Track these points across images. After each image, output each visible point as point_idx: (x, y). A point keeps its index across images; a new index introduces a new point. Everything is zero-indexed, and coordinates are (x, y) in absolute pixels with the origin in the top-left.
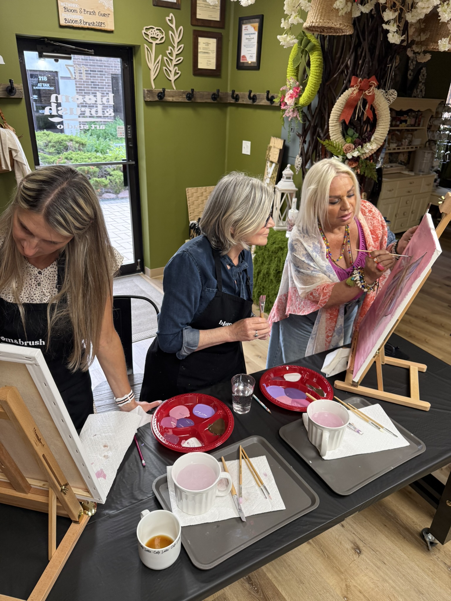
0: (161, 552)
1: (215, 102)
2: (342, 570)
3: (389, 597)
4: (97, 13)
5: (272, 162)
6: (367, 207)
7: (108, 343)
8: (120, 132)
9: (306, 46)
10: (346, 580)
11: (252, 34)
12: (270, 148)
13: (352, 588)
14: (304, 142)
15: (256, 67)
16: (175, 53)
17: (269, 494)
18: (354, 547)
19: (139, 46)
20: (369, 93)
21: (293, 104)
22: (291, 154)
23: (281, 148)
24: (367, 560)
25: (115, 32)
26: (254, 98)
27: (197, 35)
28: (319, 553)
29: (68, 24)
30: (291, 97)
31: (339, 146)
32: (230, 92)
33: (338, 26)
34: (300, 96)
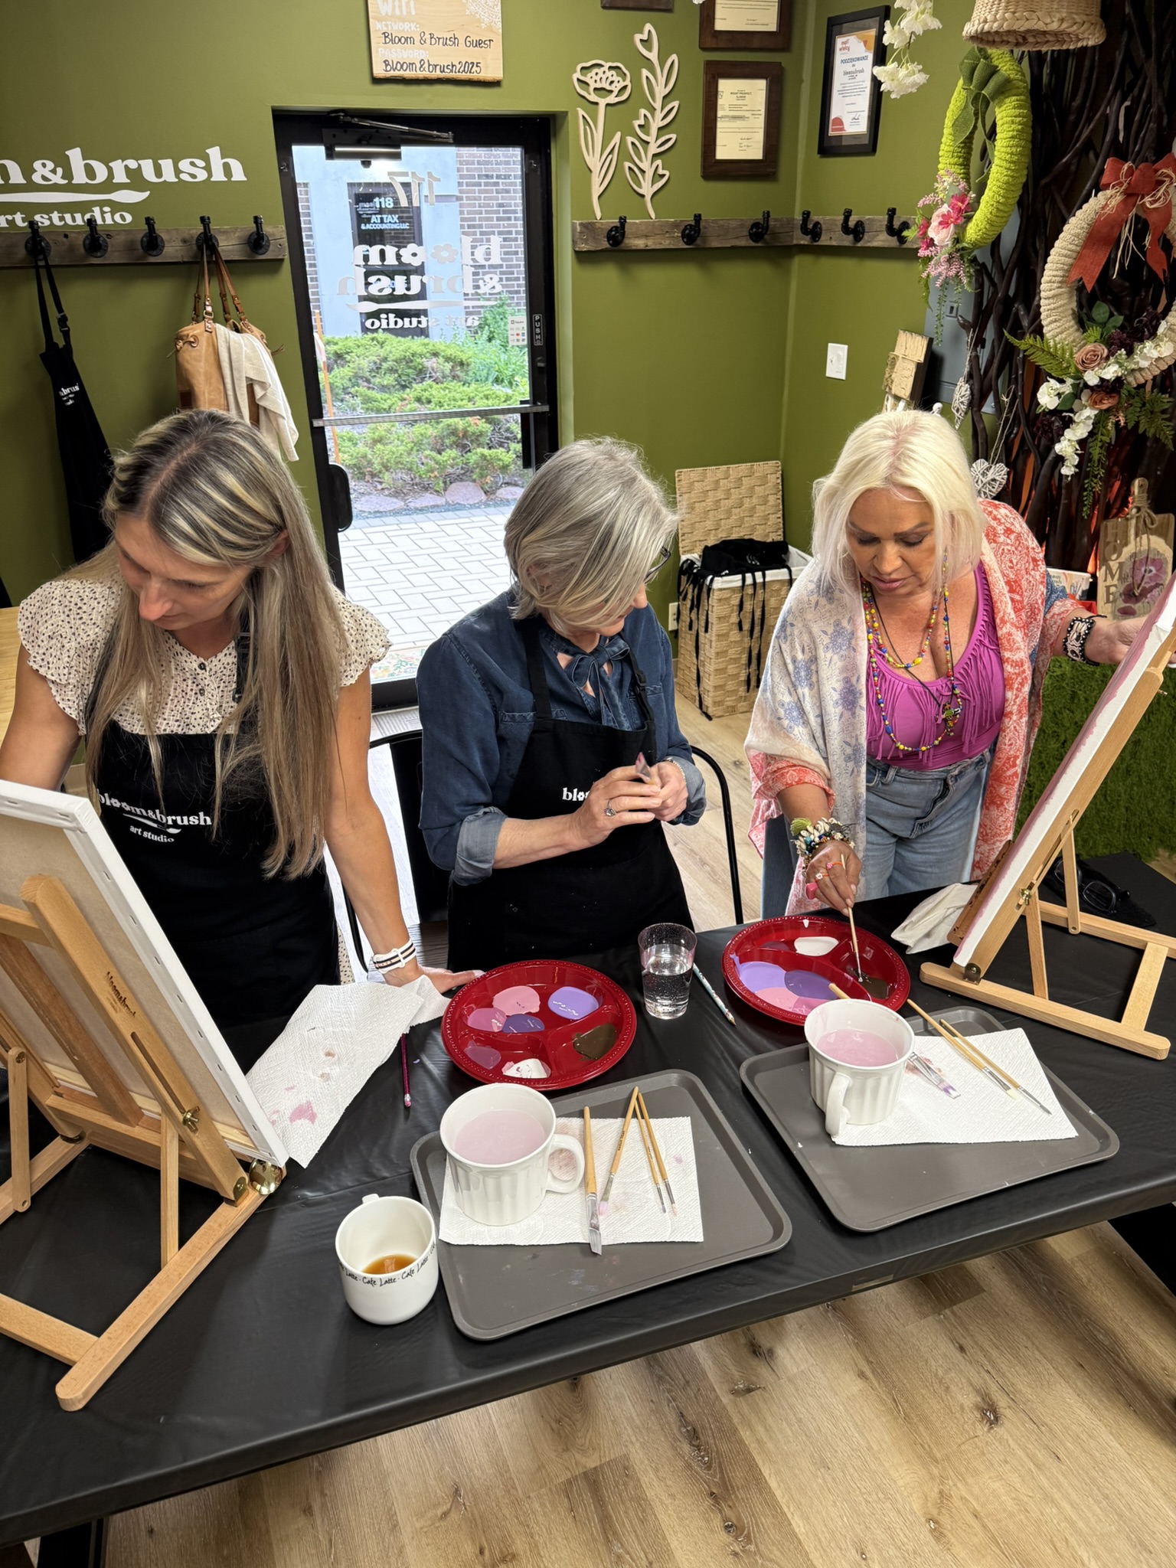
0: (378, 1283)
1: (760, 244)
2: (938, 1455)
3: (1052, 1541)
4: (462, 41)
5: (898, 398)
6: (1003, 521)
7: (353, 827)
8: (515, 332)
9: (984, 84)
10: (943, 1479)
11: (858, 59)
12: (895, 359)
13: (956, 1502)
14: (980, 342)
15: (869, 145)
16: (656, 123)
17: (672, 1202)
18: (982, 1404)
19: (566, 113)
20: (1155, 201)
21: (948, 242)
22: (947, 375)
23: (920, 357)
24: (1011, 1442)
25: (504, 84)
26: (858, 231)
27: (715, 72)
28: (884, 1404)
29: (393, 73)
30: (944, 223)
31: (1064, 352)
32: (798, 217)
33: (1054, 26)
34: (969, 219)
